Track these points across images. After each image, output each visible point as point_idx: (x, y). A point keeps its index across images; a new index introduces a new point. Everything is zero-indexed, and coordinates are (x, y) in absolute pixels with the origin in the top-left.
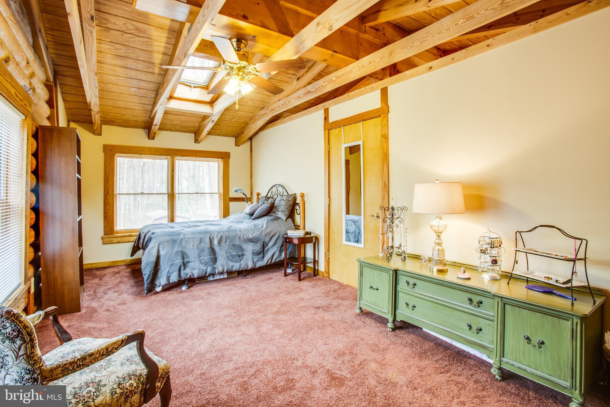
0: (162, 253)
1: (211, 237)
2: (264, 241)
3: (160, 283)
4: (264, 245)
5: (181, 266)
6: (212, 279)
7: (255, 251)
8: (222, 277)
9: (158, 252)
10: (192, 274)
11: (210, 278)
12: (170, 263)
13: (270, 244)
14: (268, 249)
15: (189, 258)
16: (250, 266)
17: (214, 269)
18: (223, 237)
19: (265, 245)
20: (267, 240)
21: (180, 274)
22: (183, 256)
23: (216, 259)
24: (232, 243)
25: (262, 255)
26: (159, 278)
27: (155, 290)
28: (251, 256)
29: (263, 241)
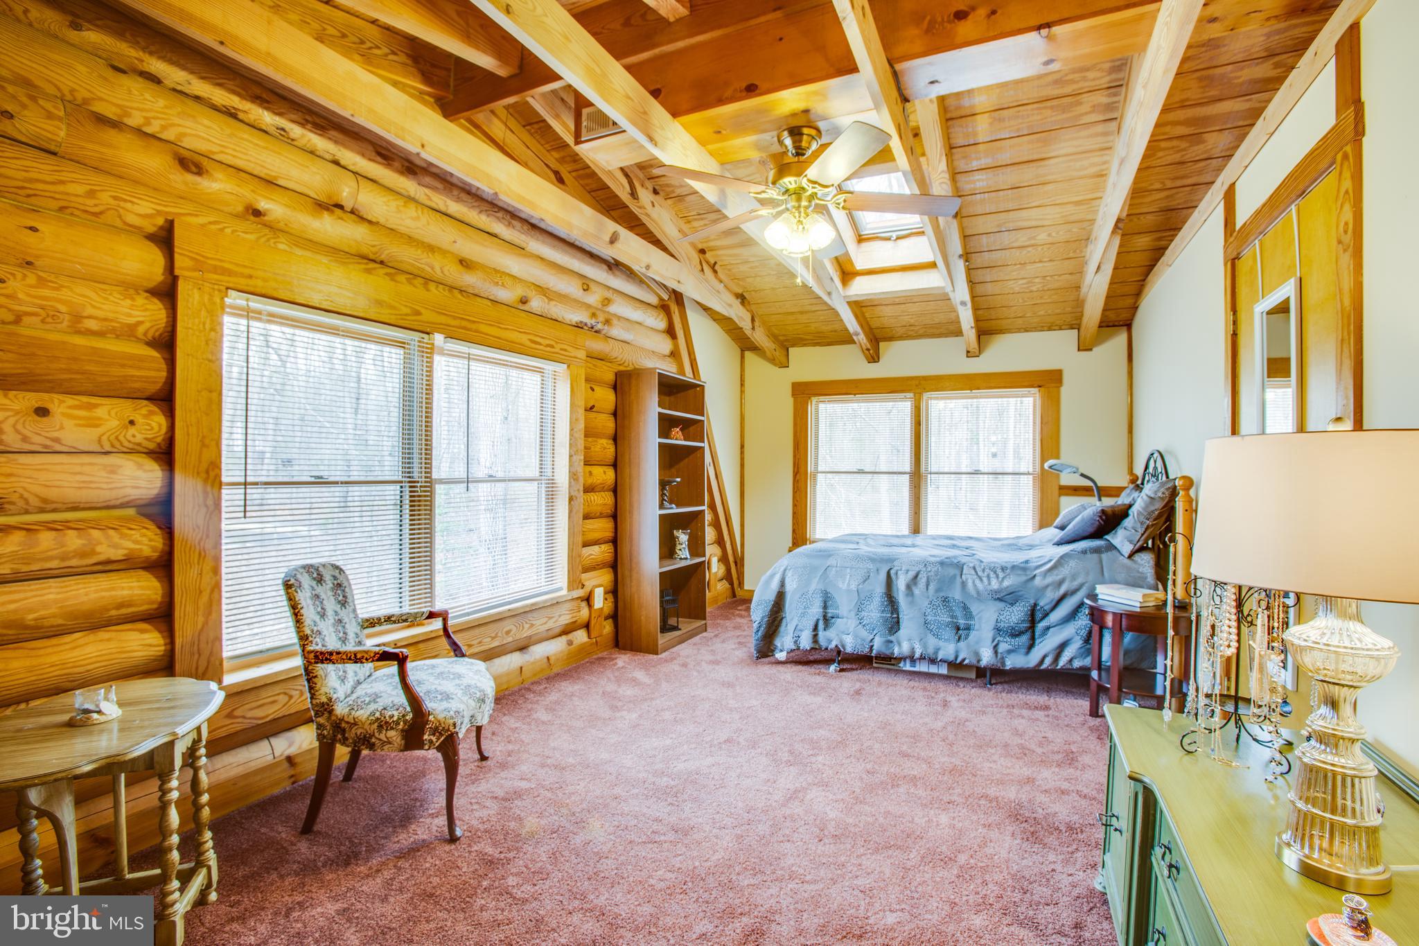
0: (790, 587)
1: (892, 572)
2: (1035, 605)
3: (782, 645)
4: (1033, 617)
5: (818, 620)
6: (908, 667)
7: (1002, 625)
8: (933, 669)
9: (782, 584)
10: (841, 642)
11: (905, 664)
12: (800, 611)
13: (1055, 616)
14: (1048, 628)
15: (837, 608)
16: (987, 658)
17: (891, 645)
18: (920, 576)
19: (1039, 615)
20: (1044, 602)
21: (815, 636)
22: (825, 603)
23: (898, 622)
24: (942, 594)
25: (1024, 639)
26: (781, 634)
27: (773, 655)
28: (990, 635)
29: (1032, 602)
